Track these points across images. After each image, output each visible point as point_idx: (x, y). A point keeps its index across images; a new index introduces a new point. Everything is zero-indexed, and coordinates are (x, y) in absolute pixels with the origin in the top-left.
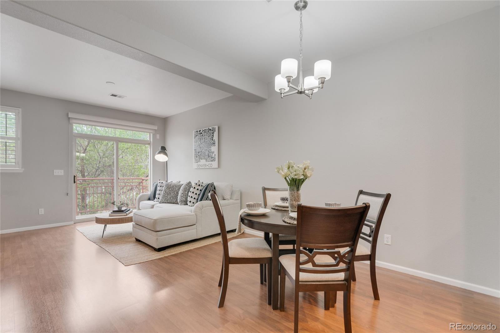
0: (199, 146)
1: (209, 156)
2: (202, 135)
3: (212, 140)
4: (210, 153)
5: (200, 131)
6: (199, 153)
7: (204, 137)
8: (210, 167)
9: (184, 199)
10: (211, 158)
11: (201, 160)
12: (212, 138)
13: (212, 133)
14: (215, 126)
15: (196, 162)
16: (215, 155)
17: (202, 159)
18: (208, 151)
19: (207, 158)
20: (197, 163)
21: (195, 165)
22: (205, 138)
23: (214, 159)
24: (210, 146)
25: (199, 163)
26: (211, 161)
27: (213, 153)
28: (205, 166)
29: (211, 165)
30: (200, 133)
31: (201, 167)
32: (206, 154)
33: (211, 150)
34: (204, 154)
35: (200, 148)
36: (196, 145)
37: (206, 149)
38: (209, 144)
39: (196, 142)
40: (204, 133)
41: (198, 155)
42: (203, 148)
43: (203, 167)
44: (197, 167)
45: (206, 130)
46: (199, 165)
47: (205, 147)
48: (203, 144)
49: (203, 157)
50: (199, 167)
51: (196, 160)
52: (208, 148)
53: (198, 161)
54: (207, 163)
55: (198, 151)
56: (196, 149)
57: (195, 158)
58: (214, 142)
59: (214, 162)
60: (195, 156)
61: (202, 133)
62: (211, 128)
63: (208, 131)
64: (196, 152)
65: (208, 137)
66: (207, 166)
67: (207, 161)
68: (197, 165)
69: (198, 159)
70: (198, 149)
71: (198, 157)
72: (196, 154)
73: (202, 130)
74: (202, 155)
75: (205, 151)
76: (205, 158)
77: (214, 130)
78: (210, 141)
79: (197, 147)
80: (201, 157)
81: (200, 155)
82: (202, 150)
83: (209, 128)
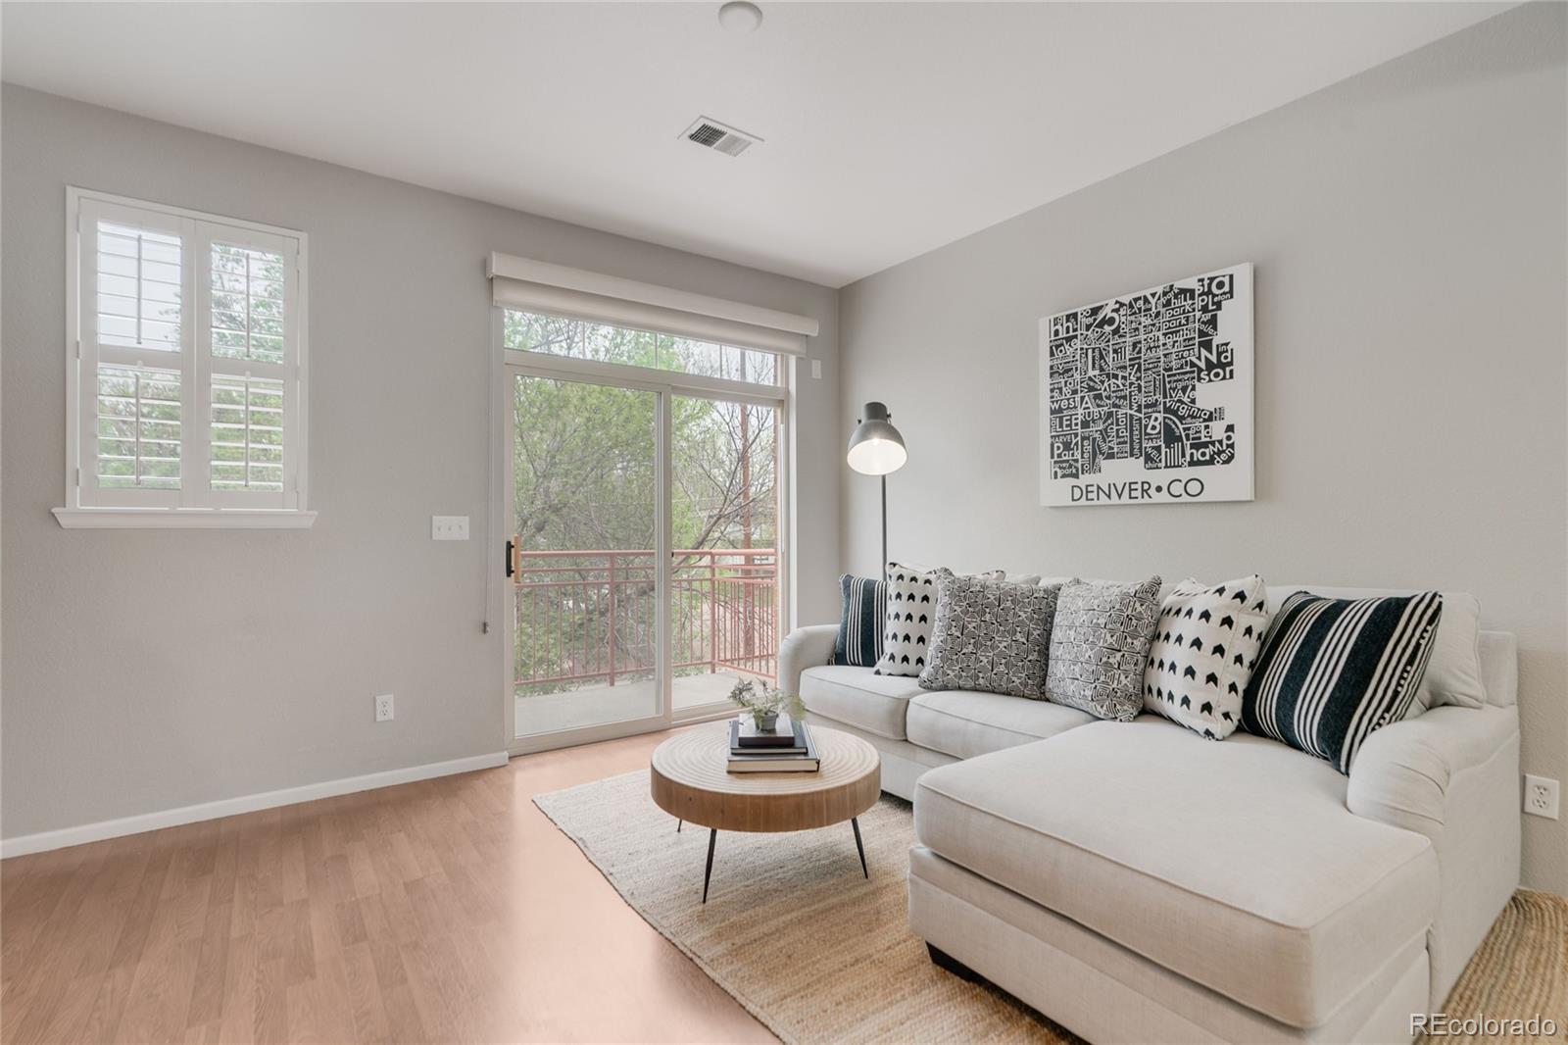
0: (1091, 389)
1: (1171, 437)
2: (1116, 332)
3: (1207, 345)
4: (1181, 419)
5: (1095, 311)
6: (1085, 424)
7: (1129, 340)
8: (1185, 498)
9: (1126, 682)
10: (1192, 446)
11: (1105, 464)
12: (1202, 334)
13: (1205, 309)
14: (1232, 265)
15: (1063, 476)
16: (1230, 428)
17: (1111, 456)
18: (1167, 410)
19: (1158, 449)
20: (1076, 476)
21: (1059, 491)
22: (1135, 345)
23: (1219, 453)
24: (1180, 385)
25: (1085, 479)
26: (1192, 463)
27: (1210, 419)
28: (1138, 493)
29: (1194, 487)
30: (1097, 322)
31: (1109, 497)
32: (1146, 426)
33: (1193, 401)
34: (1132, 431)
35: (1101, 399)
36: (1060, 389)
37: (1152, 400)
38: (1174, 372)
39: (1060, 374)
40: (1133, 318)
41: (1079, 438)
42: (1124, 397)
43: (1120, 496)
44: (1073, 500)
45: (1146, 300)
46: (1087, 486)
47: (1140, 391)
48: (1124, 378)
49: (1126, 443)
50: (1087, 499)
51: (1068, 461)
52: (1165, 397)
53: (1083, 470)
54: (1161, 476)
55: (1080, 417)
56: (1068, 408)
57: (1056, 452)
58: (1219, 355)
59: (1218, 467)
60: (1052, 445)
61: (1111, 321)
62: (1191, 283)
63: (1169, 303)
64: (1065, 423)
65: (1161, 338)
66: (1159, 489)
67: (1157, 468)
68: (1073, 487)
69: (1082, 457)
70: (1084, 405)
71: (1082, 446)
72: (1065, 435)
73: (1117, 302)
74: (1114, 434)
75: (1143, 411)
76: (1140, 448)
77: (1226, 288)
78: (1186, 354)
79: (1068, 396)
80: (1105, 448)
81: (1097, 435)
82: (1114, 410)
83: (1179, 285)
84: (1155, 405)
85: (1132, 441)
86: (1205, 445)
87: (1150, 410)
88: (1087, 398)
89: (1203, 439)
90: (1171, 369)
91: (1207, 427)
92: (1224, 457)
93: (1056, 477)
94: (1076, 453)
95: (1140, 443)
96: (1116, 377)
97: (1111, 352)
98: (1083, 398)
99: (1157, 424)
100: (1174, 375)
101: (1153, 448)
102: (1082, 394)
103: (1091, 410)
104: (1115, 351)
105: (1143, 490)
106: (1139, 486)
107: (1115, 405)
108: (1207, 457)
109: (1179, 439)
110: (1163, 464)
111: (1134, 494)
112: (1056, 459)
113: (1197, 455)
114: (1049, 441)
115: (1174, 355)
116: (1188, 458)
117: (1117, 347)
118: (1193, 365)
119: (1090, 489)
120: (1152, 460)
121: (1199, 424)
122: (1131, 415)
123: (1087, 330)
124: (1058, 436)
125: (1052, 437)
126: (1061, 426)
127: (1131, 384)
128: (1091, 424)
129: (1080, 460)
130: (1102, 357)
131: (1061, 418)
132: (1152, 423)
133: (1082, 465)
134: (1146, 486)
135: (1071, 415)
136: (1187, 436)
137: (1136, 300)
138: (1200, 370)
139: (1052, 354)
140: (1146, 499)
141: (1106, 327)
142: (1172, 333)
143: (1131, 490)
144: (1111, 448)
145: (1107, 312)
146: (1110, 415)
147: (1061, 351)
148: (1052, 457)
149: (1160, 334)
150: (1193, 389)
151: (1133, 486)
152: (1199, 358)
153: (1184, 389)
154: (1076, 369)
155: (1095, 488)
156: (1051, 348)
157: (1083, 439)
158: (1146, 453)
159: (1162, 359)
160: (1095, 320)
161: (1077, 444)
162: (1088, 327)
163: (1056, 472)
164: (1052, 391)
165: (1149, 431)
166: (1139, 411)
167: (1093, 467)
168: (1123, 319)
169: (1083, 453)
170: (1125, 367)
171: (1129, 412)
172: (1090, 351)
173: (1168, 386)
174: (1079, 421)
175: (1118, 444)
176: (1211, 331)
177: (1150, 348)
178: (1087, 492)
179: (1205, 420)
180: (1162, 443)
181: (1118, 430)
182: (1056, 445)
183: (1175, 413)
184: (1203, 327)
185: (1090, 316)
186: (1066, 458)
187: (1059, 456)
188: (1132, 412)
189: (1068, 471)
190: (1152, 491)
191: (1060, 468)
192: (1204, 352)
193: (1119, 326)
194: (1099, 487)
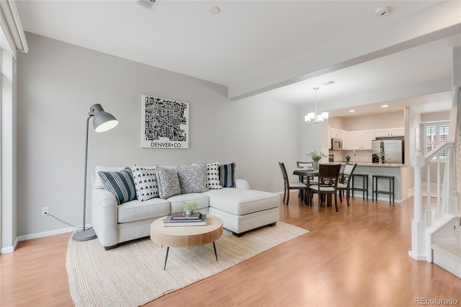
0: (157, 119)
1: (175, 134)
2: (164, 107)
3: (182, 116)
4: (177, 130)
7: (167, 110)
8: (177, 147)
10: (179, 137)
11: (160, 138)
12: (181, 114)
13: (182, 109)
14: (187, 102)
15: (149, 140)
16: (185, 134)
17: (162, 136)
18: (174, 128)
19: (172, 136)
20: (153, 140)
21: (147, 143)
23: (184, 139)
25: (155, 141)
27: (182, 132)
29: (179, 145)
30: (159, 102)
31: (161, 146)
32: (170, 131)
33: (179, 127)
34: (167, 131)
35: (160, 122)
36: (149, 116)
37: (171, 125)
38: (176, 120)
39: (148, 112)
40: (167, 105)
41: (154, 130)
42: (165, 123)
43: (164, 146)
44: (152, 146)
45: (170, 102)
46: (155, 143)
47: (169, 122)
48: (165, 118)
49: (165, 134)
50: (155, 146)
51: (150, 136)
52: (174, 125)
53: (154, 138)
54: (173, 142)
55: (154, 125)
56: (151, 122)
57: (147, 133)
58: (184, 119)
59: (183, 142)
60: (146, 131)
61: (162, 104)
62: (179, 103)
63: (175, 105)
64: (150, 126)
65: (174, 112)
66: (172, 145)
67: (172, 140)
68: (152, 143)
69: (154, 135)
70: (155, 122)
71: (155, 133)
72: (150, 129)
73: (164, 100)
74: (163, 131)
75: (170, 127)
76: (169, 135)
77: (185, 107)
78: (178, 117)
79: (151, 119)
80: (160, 134)
81: (159, 130)
82: (163, 125)
83: (177, 102)
84: (172, 126)
85: (167, 134)
86: (181, 137)
87: (171, 127)
88: (156, 121)
89: (181, 136)
90: (175, 119)
91: (182, 133)
92: (184, 140)
93: (147, 140)
94: (153, 134)
95: (169, 134)
96: (163, 117)
97: (162, 111)
98: (155, 120)
99: (172, 131)
100: (176, 121)
101: (171, 136)
102: (155, 119)
103: (157, 124)
104: (163, 111)
105: (169, 145)
106: (168, 144)
107: (163, 124)
108: (181, 139)
109: (176, 135)
110: (173, 140)
111: (167, 146)
112: (147, 135)
113: (180, 139)
114: (145, 130)
115: (176, 117)
116: (178, 139)
117: (164, 110)
118: (179, 120)
119: (156, 144)
120: (171, 138)
121: (180, 132)
122: (167, 128)
123: (156, 103)
124: (148, 129)
125: (146, 129)
126: (149, 126)
127: (167, 120)
128: (157, 128)
129: (154, 136)
130: (160, 112)
131: (149, 124)
132: (171, 130)
133: (154, 137)
134: (170, 144)
135: (152, 124)
136: (178, 134)
137: (168, 101)
138: (181, 121)
139: (146, 106)
140: (170, 147)
141: (161, 104)
142: (176, 112)
143: (166, 145)
144: (162, 134)
145: (161, 101)
146: (162, 126)
147: (149, 106)
148: (146, 134)
149: (173, 111)
150: (179, 125)
151: (167, 144)
152: (180, 119)
153: (178, 124)
154: (153, 112)
155: (157, 144)
156: (146, 104)
157: (155, 131)
158: (170, 137)
159: (174, 116)
160: (158, 102)
161: (153, 132)
162: (157, 103)
163: (147, 139)
164: (146, 116)
165: (170, 132)
166: (169, 127)
167: (157, 138)
168: (165, 104)
169: (155, 134)
170: (166, 116)
171: (166, 127)
172: (157, 109)
173: (175, 123)
174: (154, 126)
175: (164, 133)
176: (182, 114)
177: (171, 113)
178: (155, 144)
179: (181, 132)
180: (173, 135)
181: (164, 130)
182: (147, 131)
183: (176, 129)
184: (181, 113)
185: (157, 100)
186: (150, 135)
187: (148, 134)
188: (167, 127)
189: (151, 139)
190: (171, 145)
191: (148, 137)
192: (181, 118)
193: (164, 106)
194: (158, 143)
